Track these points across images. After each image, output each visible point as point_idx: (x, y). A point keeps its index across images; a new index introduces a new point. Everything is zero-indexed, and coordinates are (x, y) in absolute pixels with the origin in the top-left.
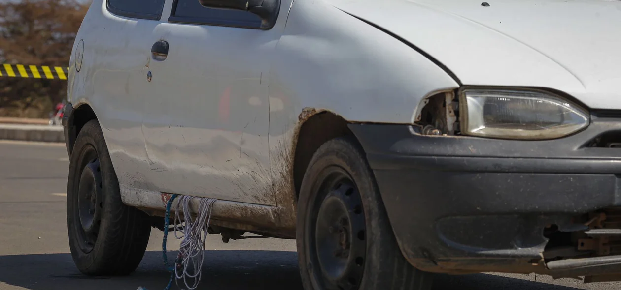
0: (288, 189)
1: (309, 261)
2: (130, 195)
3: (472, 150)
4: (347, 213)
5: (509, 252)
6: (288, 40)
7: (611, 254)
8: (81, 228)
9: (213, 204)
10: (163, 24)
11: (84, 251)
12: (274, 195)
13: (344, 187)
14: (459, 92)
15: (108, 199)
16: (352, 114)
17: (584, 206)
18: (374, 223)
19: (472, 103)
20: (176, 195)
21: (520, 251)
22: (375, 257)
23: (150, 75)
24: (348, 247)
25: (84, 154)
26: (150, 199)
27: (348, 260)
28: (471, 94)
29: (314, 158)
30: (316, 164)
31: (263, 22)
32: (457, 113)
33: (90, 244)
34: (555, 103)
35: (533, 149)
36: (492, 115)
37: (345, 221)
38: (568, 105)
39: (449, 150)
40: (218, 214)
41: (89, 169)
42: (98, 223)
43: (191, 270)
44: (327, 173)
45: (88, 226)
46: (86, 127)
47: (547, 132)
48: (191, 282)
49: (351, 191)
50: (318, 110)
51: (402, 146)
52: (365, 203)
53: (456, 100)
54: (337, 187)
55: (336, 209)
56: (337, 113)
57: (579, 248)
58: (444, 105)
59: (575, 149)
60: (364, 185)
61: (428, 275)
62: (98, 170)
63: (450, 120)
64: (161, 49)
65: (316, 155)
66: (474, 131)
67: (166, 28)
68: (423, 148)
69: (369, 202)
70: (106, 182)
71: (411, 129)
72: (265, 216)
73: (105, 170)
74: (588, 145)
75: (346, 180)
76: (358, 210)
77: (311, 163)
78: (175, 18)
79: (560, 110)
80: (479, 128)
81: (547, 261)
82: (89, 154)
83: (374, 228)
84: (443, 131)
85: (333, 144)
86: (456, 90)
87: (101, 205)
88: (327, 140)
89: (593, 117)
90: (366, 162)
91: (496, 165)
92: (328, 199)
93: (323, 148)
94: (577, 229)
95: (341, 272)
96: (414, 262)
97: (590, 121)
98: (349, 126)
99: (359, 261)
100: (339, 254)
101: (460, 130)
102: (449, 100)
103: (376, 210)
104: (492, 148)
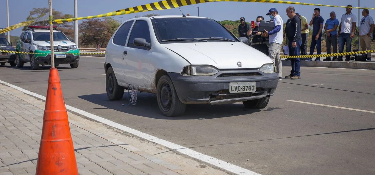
0: (155, 85)
1: (160, 101)
2: (119, 83)
3: (194, 79)
4: (167, 91)
5: (202, 100)
6: (153, 53)
7: (223, 99)
8: (109, 90)
9: (138, 87)
10: (126, 47)
11: (110, 95)
12: (152, 86)
13: (167, 85)
14: (191, 66)
15: (115, 84)
16: (168, 70)
17: (218, 90)
18: (174, 94)
19: (194, 69)
20: (130, 84)
21: (205, 99)
22: (174, 101)
23: (123, 58)
24: (168, 98)
25: (109, 74)
26: (124, 85)
27: (168, 101)
28: (194, 67)
29: (160, 79)
30: (160, 80)
31: (148, 49)
32: (190, 71)
33: (111, 94)
34: (211, 68)
35: (207, 78)
36: (198, 71)
37: (167, 93)
38: (213, 68)
39: (189, 79)
40: (140, 89)
41: (110, 77)
42: (113, 89)
43: (134, 101)
44: (163, 82)
45: (111, 89)
46: (109, 68)
47: (210, 74)
48: (134, 103)
49: (168, 86)
50: (161, 69)
51: (179, 78)
52: (171, 89)
53: (190, 68)
54: (165, 85)
55: (165, 90)
56: (165, 70)
57: (217, 98)
58: (188, 69)
59: (215, 78)
60: (171, 85)
61: (185, 104)
62: (112, 77)
63: (189, 72)
64: (125, 53)
65: (160, 78)
66: (194, 74)
67: (126, 48)
68: (183, 78)
69: (172, 89)
70: (114, 81)
71: (181, 74)
72: (150, 90)
73: (114, 78)
74: (218, 76)
75: (167, 84)
76: (170, 91)
77: (159, 80)
78: (128, 46)
79: (212, 69)
80: (195, 73)
81: (210, 101)
82: (110, 74)
83: (173, 95)
84: (188, 75)
85: (164, 76)
86: (190, 66)
87: (113, 85)
88: (162, 75)
89: (219, 71)
90: (171, 81)
91: (199, 82)
92: (163, 88)
93: (162, 77)
94: (216, 94)
95: (167, 104)
96: (182, 102)
97: (218, 72)
98: (167, 73)
99: (171, 101)
100: (166, 100)
101: (191, 74)
102: (189, 68)
103: (174, 91)
104: (198, 78)
